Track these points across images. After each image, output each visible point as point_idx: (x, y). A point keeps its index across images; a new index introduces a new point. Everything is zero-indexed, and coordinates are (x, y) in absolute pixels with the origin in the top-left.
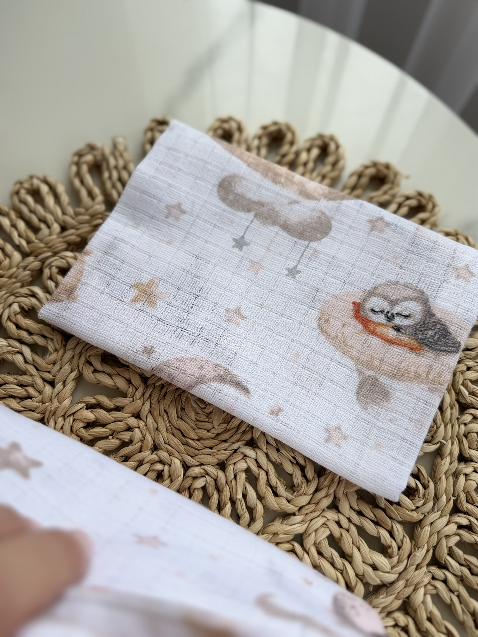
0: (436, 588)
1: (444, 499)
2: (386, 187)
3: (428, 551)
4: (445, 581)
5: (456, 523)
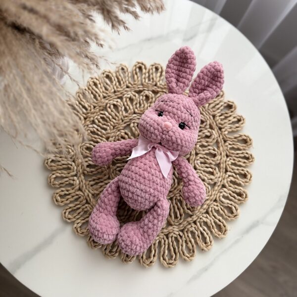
0: (162, 240)
2: (244, 145)
5: (179, 233)
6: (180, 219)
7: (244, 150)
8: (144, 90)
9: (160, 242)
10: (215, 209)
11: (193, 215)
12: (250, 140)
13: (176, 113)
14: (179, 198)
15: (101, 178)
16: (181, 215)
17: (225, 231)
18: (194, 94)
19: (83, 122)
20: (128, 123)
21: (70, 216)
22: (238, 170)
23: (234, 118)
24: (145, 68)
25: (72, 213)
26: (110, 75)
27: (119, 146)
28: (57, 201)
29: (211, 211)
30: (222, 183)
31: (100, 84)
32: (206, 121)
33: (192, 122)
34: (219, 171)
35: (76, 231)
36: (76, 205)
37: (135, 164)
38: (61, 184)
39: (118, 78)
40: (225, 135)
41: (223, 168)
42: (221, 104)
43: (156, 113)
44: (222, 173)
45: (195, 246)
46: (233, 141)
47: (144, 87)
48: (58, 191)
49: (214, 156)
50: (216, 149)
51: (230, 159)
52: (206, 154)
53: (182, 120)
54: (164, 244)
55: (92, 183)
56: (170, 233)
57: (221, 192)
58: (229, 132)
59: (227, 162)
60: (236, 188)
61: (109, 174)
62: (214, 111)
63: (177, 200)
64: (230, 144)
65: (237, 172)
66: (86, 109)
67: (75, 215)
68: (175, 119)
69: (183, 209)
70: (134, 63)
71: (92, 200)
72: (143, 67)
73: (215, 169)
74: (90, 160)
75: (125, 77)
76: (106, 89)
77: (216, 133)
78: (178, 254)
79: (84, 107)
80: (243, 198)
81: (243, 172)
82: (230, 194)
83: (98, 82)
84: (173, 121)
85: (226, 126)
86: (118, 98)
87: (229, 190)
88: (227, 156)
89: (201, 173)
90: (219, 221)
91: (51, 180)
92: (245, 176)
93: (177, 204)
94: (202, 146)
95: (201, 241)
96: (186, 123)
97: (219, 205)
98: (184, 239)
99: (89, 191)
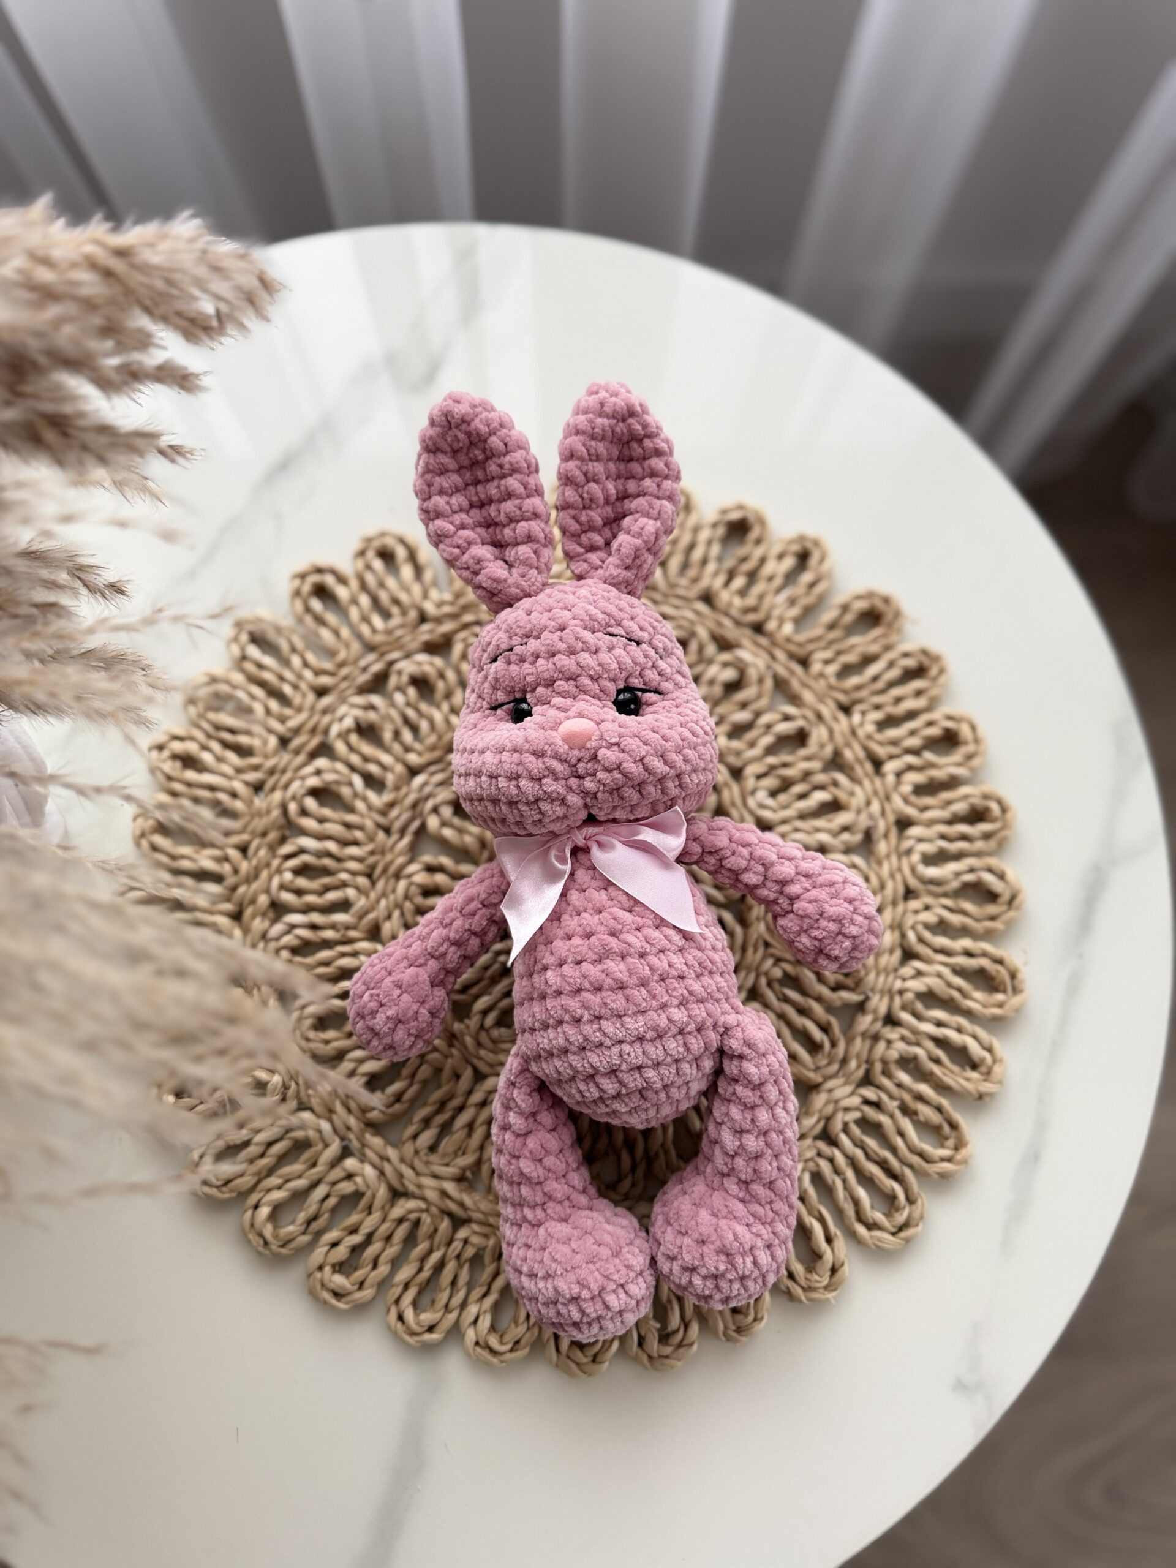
0: (818, 1165)
1: (853, 1064)
2: (876, 632)
3: (818, 1121)
4: (831, 1160)
5: (862, 1096)
6: (834, 1044)
7: (888, 648)
8: (391, 663)
9: (817, 1178)
10: (927, 926)
11: (867, 999)
12: (886, 600)
13: (574, 668)
14: (777, 973)
15: (451, 1096)
16: (825, 1029)
17: (1013, 975)
18: (594, 557)
19: (237, 932)
20: (416, 825)
21: (427, 1317)
22: (913, 733)
23: (781, 557)
24: (342, 580)
25: (425, 1300)
26: (224, 688)
27: (438, 934)
28: (337, 1295)
29: (921, 940)
30: (892, 818)
31: (204, 748)
32: (693, 634)
33: (654, 666)
34: (854, 779)
35: (486, 1354)
36: (423, 1260)
37: (549, 960)
38: (309, 1222)
39: (262, 684)
40: (788, 640)
41: (858, 760)
42: (704, 535)
43: (500, 720)
44: (867, 783)
45: (945, 1102)
46: (831, 642)
47: (382, 655)
48: (319, 1254)
49: (801, 738)
50: (791, 710)
51: (863, 713)
52: (770, 750)
53: (614, 680)
54: (837, 1171)
55: (427, 1137)
56: (829, 1119)
57: (909, 852)
58: (798, 622)
59: (861, 733)
60: (949, 803)
61: (468, 1062)
62: (695, 580)
63: (777, 986)
64: (827, 662)
65: (914, 742)
66: (218, 878)
67: (443, 1297)
68: (585, 692)
69: (819, 999)
70: (284, 586)
71: (467, 1200)
72: (329, 580)
73: (835, 784)
74: (361, 1061)
75: (286, 663)
76: (243, 751)
77: (755, 655)
78: (908, 1172)
79: (202, 876)
80: (993, 820)
81: (934, 731)
82: (943, 837)
83: (192, 747)
84: (585, 704)
85: (773, 607)
86: (313, 755)
87: (931, 823)
88: (846, 709)
89: (797, 830)
90: (969, 954)
91: (261, 1235)
92: (949, 740)
93: (786, 999)
94: (738, 731)
95: (955, 1068)
96: (636, 682)
97: (928, 900)
98: (892, 1105)
99: (436, 1176)
